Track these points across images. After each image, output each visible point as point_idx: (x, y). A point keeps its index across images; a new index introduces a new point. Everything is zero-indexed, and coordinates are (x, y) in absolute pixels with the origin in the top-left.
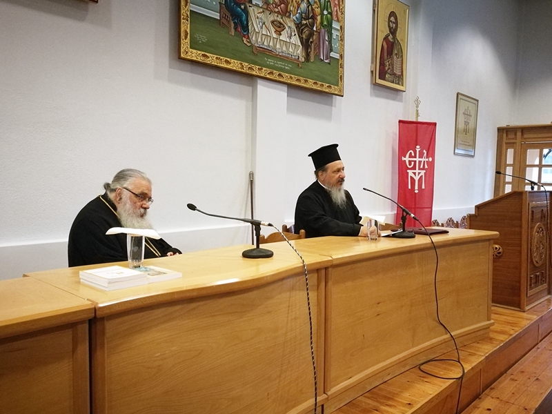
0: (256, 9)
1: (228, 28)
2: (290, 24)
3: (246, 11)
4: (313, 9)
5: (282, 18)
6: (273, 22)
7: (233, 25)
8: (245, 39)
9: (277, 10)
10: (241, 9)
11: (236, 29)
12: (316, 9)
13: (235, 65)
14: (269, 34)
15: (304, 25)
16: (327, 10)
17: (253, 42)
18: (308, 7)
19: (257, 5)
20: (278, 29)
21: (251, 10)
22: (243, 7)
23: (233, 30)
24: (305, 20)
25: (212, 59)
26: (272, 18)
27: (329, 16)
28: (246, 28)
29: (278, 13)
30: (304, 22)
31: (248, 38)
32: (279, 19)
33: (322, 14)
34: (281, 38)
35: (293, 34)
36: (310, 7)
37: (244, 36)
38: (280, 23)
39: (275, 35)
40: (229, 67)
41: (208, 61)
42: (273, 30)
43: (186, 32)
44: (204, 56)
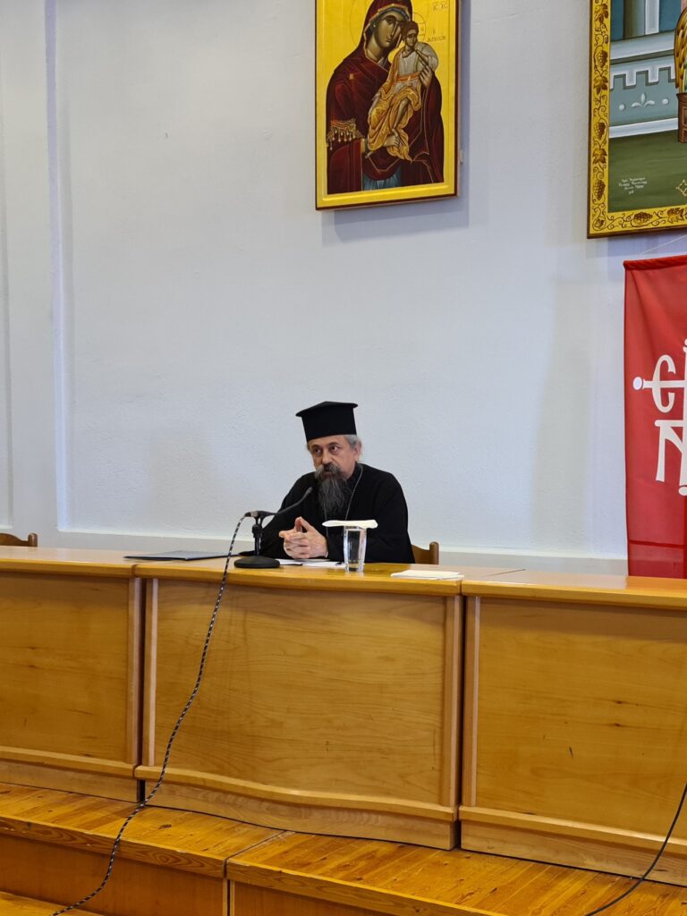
25: (658, 217)
41: (649, 225)
43: (601, 186)
44: (638, 217)
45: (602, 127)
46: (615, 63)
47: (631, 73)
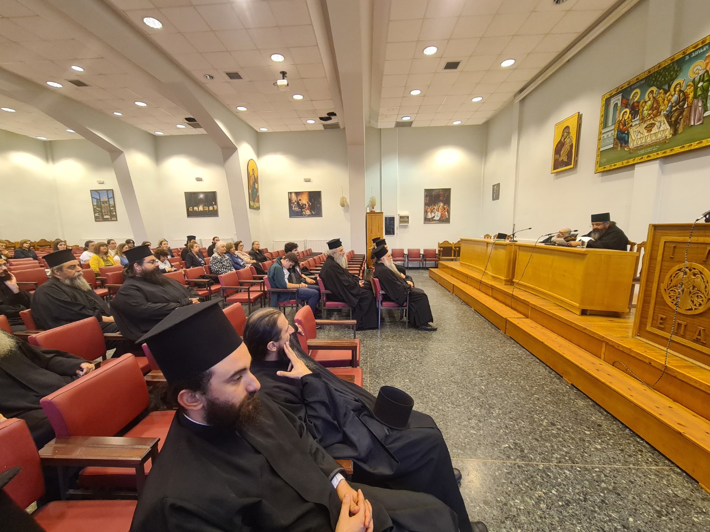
0: (634, 128)
1: (617, 148)
2: (661, 118)
3: (628, 134)
4: (684, 94)
5: (654, 120)
6: (646, 127)
7: (619, 145)
8: (626, 149)
9: (649, 118)
10: (626, 134)
11: (621, 146)
12: (688, 91)
13: (619, 165)
14: (642, 136)
15: (674, 111)
16: (703, 81)
17: (630, 147)
18: (679, 95)
19: (636, 125)
20: (650, 129)
21: (631, 131)
22: (626, 132)
23: (619, 148)
24: (674, 107)
25: (608, 167)
26: (645, 125)
27: (705, 84)
28: (627, 142)
29: (651, 118)
30: (674, 109)
31: (628, 146)
32: (652, 121)
33: (696, 89)
34: (652, 133)
35: (662, 124)
36: (681, 95)
37: (626, 147)
38: (652, 124)
39: (646, 134)
40: (616, 167)
41: (606, 169)
42: (645, 131)
43: (598, 162)
44: (604, 168)
45: (599, 148)
46: (603, 133)
47: (605, 135)
